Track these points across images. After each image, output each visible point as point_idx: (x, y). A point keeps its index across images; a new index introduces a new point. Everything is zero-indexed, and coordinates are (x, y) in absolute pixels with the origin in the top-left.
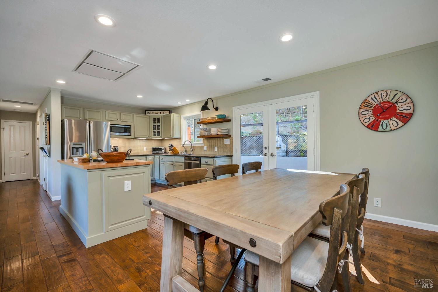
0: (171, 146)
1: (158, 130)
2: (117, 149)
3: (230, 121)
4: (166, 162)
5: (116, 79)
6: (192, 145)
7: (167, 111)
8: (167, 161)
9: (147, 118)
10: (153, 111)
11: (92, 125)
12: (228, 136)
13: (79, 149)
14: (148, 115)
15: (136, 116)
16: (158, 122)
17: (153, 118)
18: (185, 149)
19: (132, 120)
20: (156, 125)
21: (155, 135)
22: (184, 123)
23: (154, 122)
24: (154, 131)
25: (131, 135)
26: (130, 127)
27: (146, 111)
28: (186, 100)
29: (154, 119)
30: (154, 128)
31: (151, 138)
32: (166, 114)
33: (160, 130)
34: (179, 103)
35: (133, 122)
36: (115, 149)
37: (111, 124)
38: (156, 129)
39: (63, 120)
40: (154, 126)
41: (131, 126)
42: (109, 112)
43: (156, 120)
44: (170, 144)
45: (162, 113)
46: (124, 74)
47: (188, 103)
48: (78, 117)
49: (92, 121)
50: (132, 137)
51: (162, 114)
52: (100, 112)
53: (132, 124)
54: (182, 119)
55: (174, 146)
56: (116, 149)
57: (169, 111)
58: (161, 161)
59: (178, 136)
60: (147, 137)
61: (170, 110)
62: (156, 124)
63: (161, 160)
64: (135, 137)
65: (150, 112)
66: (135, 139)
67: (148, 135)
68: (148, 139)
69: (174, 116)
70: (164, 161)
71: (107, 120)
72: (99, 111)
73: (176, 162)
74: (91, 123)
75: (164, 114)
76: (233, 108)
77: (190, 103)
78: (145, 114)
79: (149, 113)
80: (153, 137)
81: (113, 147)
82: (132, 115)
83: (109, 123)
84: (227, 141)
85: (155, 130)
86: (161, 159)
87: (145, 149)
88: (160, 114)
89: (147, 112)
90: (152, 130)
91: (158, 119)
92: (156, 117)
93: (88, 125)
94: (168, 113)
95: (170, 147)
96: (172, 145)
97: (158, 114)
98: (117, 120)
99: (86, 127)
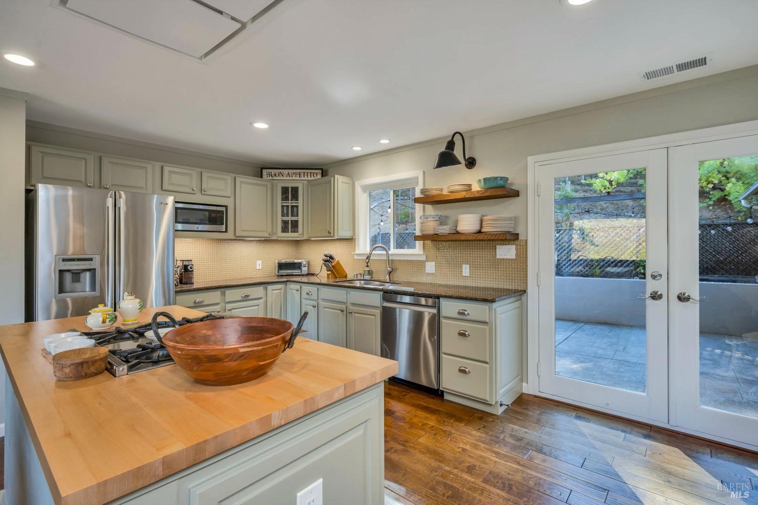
0: (328, 258)
1: (294, 219)
2: (191, 268)
3: (516, 194)
4: (321, 302)
5: (207, 54)
6: (390, 259)
7: (317, 171)
8: (323, 299)
9: (266, 186)
10: (282, 171)
11: (122, 203)
12: (511, 237)
13: (82, 275)
14: (266, 181)
15: (241, 182)
16: (295, 197)
17: (282, 187)
18: (368, 266)
19: (229, 192)
20: (288, 206)
21: (285, 229)
22: (362, 199)
23: (285, 198)
24: (283, 221)
25: (226, 231)
26: (223, 209)
27: (262, 169)
28: (379, 140)
29: (285, 190)
30: (283, 212)
31: (274, 238)
32: (313, 178)
33: (300, 219)
34: (357, 150)
35: (232, 198)
36: (185, 267)
37: (176, 202)
38: (288, 216)
39: (33, 188)
40: (283, 206)
41: (226, 207)
42: (171, 169)
43: (291, 193)
44: (326, 252)
45: (302, 174)
46: (244, 26)
47: (382, 149)
48: (83, 180)
49: (122, 193)
50: (230, 235)
51: (303, 178)
52: (146, 168)
53: (229, 202)
54: (358, 190)
55: (337, 258)
56: (189, 267)
57: (322, 169)
58: (306, 299)
59: (347, 234)
60: (267, 235)
61: (324, 168)
62: (290, 203)
63: (304, 295)
64: (237, 235)
65: (273, 171)
66: (239, 239)
67: (269, 230)
68: (267, 241)
69: (340, 182)
70: (316, 298)
71: (164, 190)
72: (144, 165)
73: (353, 304)
74: (120, 197)
75: (309, 178)
76: (530, 159)
77: (390, 148)
78: (262, 177)
79: (270, 175)
80: (281, 235)
81: (179, 264)
82: (229, 178)
83: (170, 200)
84: (507, 252)
85: (285, 219)
86: (308, 294)
87: (259, 265)
88: (298, 178)
89: (265, 172)
90: (280, 218)
91: (295, 190)
92: (290, 185)
93: (110, 202)
94: (319, 176)
95: (325, 261)
96: (331, 257)
97: (294, 178)
98: (193, 192)
99: (104, 208)
